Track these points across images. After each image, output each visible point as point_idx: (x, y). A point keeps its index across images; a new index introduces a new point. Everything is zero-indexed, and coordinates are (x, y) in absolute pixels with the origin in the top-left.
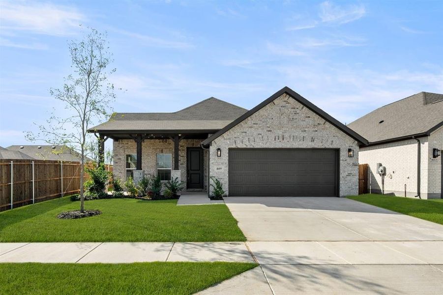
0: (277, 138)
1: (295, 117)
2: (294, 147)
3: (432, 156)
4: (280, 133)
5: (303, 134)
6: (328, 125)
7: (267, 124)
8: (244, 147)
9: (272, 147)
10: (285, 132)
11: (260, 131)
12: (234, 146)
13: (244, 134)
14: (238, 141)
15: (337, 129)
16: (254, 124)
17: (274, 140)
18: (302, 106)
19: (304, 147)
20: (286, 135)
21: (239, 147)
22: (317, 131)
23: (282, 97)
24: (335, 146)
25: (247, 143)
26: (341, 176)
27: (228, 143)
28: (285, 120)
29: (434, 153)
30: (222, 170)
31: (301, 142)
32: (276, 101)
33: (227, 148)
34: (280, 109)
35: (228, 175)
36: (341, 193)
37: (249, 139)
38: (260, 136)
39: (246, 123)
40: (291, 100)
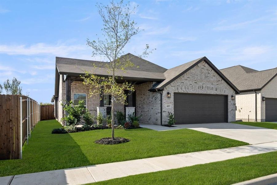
0: (199, 87)
1: (208, 76)
2: (208, 93)
3: (262, 101)
4: (201, 84)
5: (212, 86)
6: (223, 81)
7: (194, 79)
8: (183, 92)
9: (197, 93)
10: (204, 84)
11: (191, 83)
12: (177, 91)
13: (182, 84)
14: (179, 88)
15: (227, 84)
16: (188, 78)
17: (198, 88)
18: (211, 69)
19: (212, 93)
20: (204, 86)
21: (180, 92)
22: (218, 84)
23: (202, 62)
24: (226, 94)
25: (184, 90)
26: (229, 111)
27: (174, 89)
28: (204, 77)
29: (263, 99)
30: (170, 107)
31: (211, 91)
32: (199, 65)
33: (173, 92)
34: (201, 70)
35: (173, 110)
36: (229, 120)
37: (185, 87)
38: (191, 86)
39: (184, 77)
40: (206, 65)
